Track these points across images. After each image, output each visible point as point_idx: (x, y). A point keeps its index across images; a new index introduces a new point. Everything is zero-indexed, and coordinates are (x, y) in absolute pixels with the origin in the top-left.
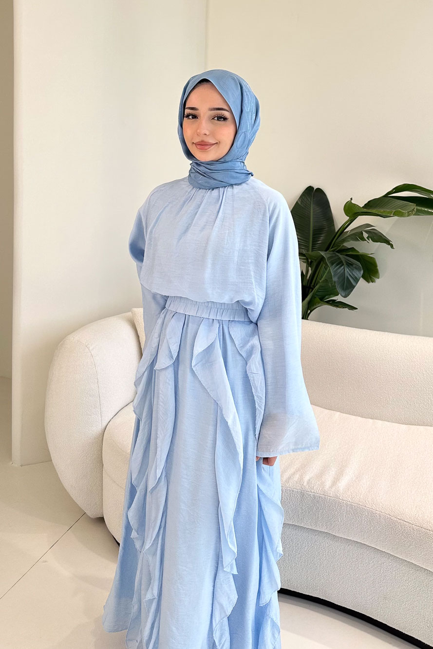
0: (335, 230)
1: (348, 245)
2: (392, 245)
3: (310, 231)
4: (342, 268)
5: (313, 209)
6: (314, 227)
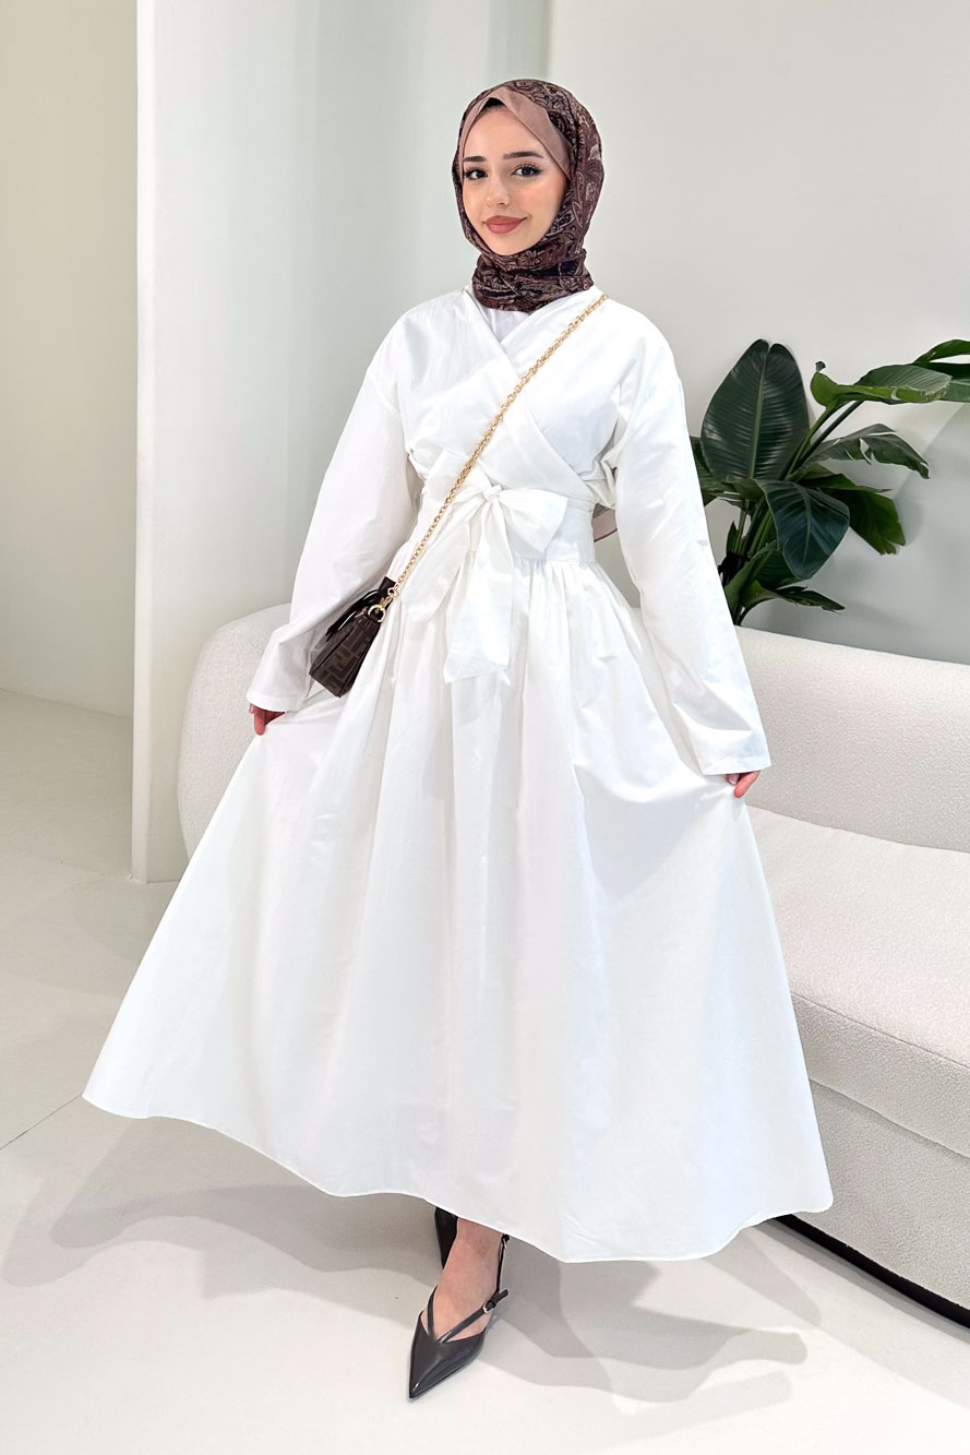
1: (829, 467)
2: (925, 471)
3: (752, 437)
4: (801, 515)
5: (765, 391)
6: (761, 429)
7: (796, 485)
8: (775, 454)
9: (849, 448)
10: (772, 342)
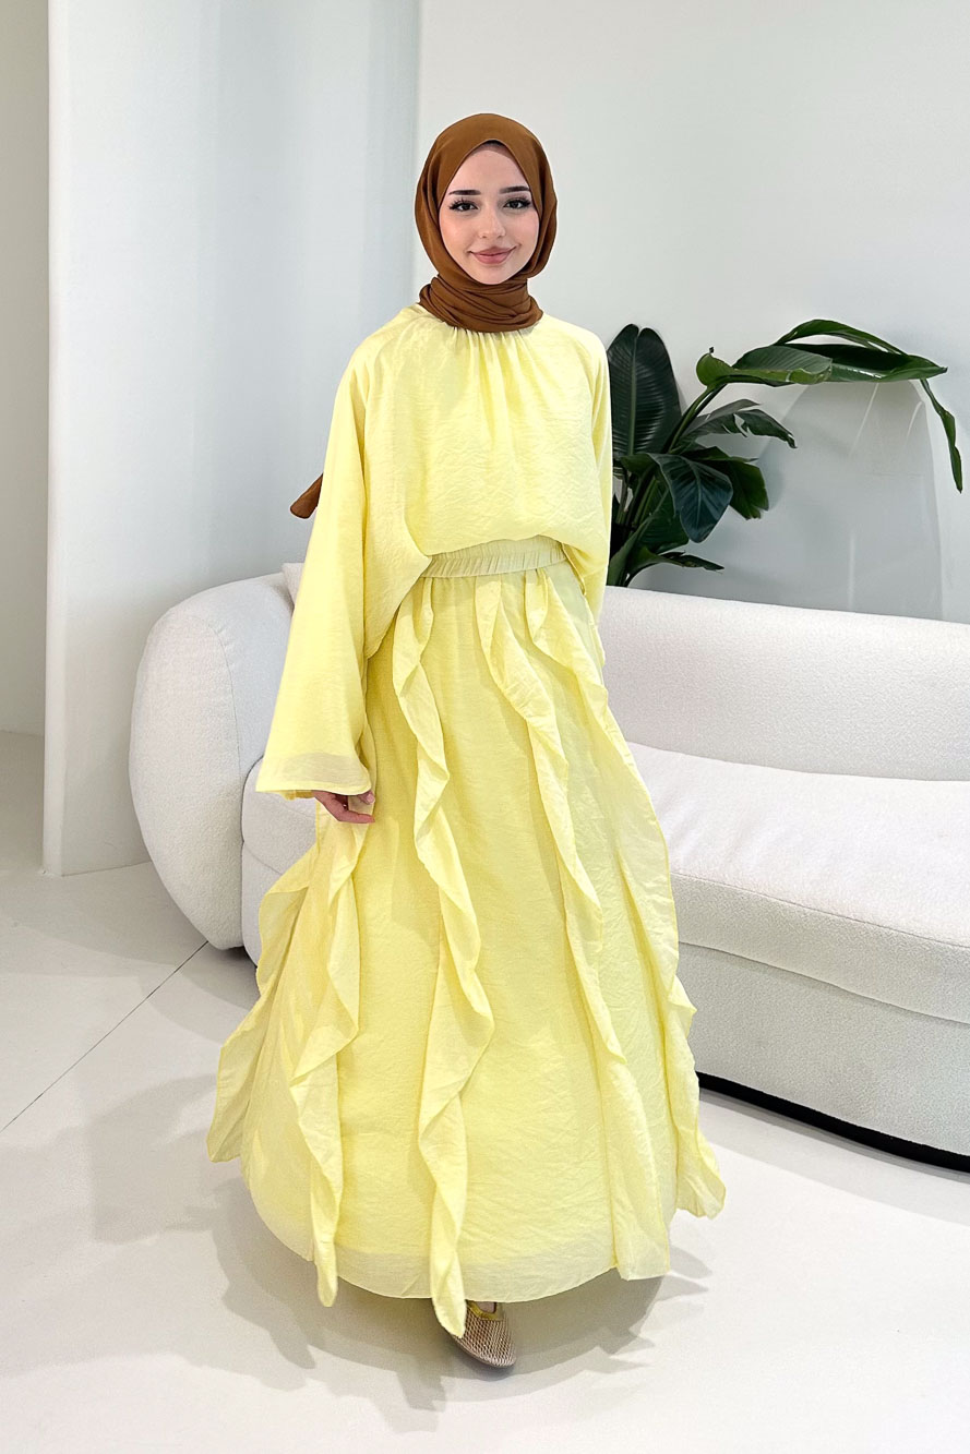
0: (680, 412)
2: (793, 441)
3: (630, 415)
4: (692, 484)
5: (636, 372)
6: (638, 407)
7: (684, 458)
8: (653, 430)
9: (724, 422)
10: (642, 327)
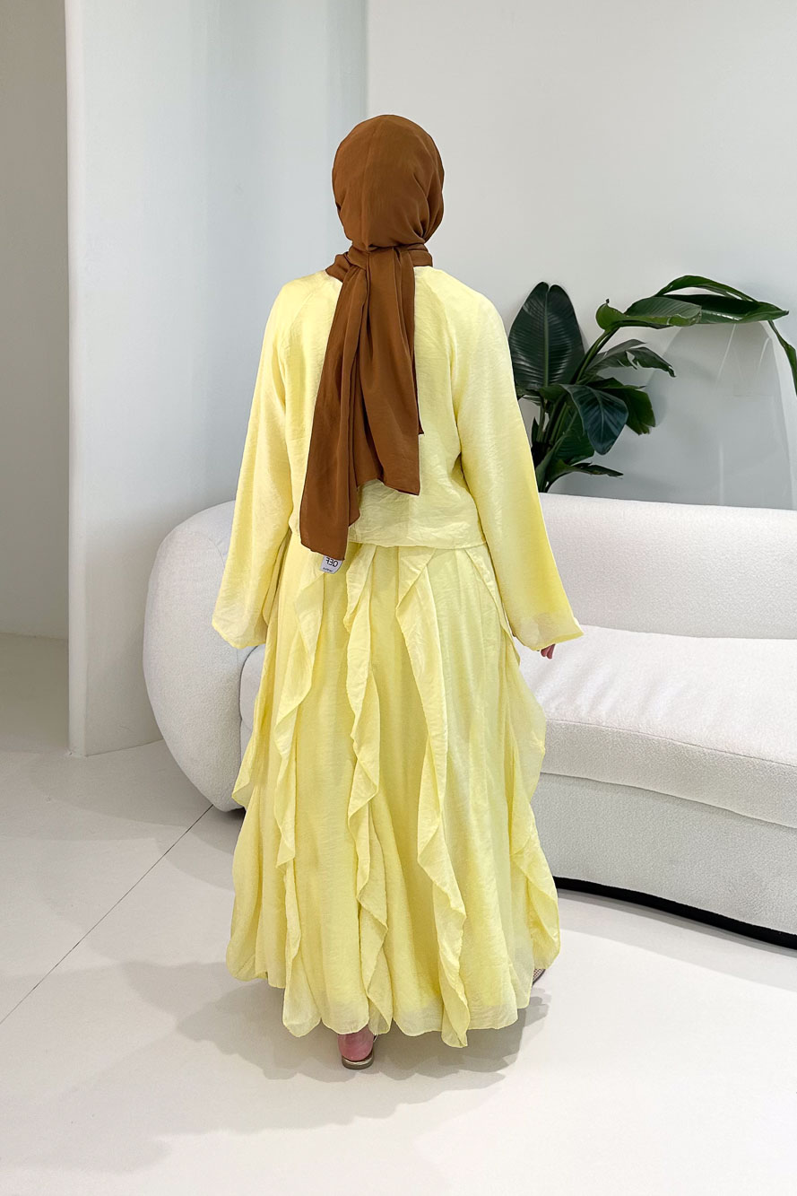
0: (583, 351)
1: (604, 374)
2: (672, 371)
3: (544, 354)
4: (596, 408)
5: (548, 320)
6: (550, 347)
7: (588, 388)
8: (563, 365)
9: (619, 358)
10: (551, 284)
